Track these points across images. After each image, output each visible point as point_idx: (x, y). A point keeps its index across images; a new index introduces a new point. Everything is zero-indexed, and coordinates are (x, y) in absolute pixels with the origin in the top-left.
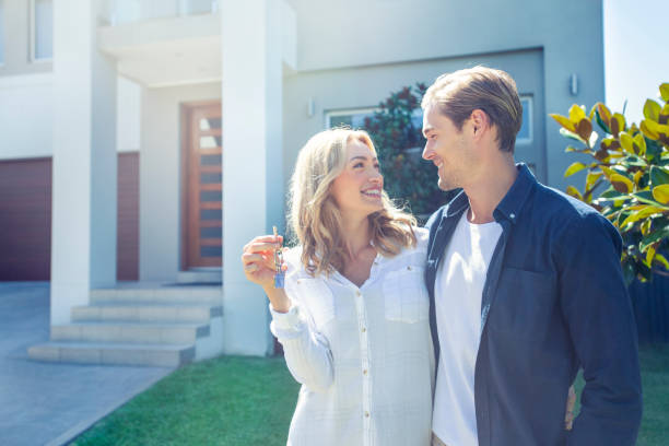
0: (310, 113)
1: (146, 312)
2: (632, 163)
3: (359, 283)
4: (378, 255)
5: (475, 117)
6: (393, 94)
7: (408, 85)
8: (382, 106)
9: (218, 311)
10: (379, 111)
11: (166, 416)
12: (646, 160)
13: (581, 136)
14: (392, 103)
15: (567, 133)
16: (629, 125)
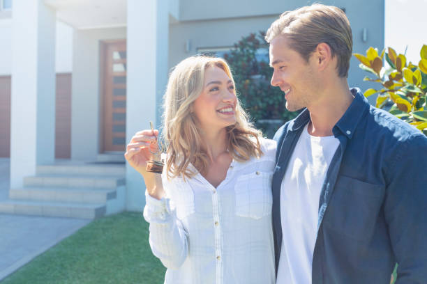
0: (188, 49)
1: (74, 182)
2: (411, 91)
3: (216, 185)
4: (233, 160)
5: (320, 50)
6: (243, 38)
7: (253, 32)
8: (236, 46)
9: (122, 182)
10: (233, 49)
11: (82, 254)
12: (420, 88)
13: (374, 70)
14: (242, 44)
15: (365, 67)
16: (408, 64)
